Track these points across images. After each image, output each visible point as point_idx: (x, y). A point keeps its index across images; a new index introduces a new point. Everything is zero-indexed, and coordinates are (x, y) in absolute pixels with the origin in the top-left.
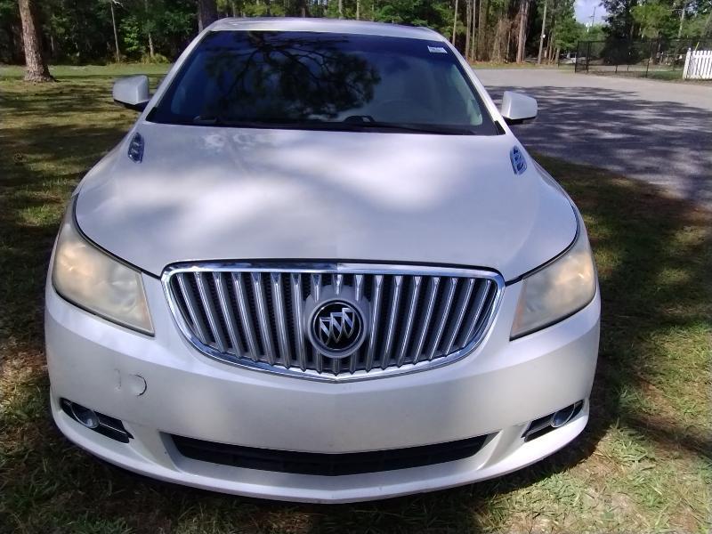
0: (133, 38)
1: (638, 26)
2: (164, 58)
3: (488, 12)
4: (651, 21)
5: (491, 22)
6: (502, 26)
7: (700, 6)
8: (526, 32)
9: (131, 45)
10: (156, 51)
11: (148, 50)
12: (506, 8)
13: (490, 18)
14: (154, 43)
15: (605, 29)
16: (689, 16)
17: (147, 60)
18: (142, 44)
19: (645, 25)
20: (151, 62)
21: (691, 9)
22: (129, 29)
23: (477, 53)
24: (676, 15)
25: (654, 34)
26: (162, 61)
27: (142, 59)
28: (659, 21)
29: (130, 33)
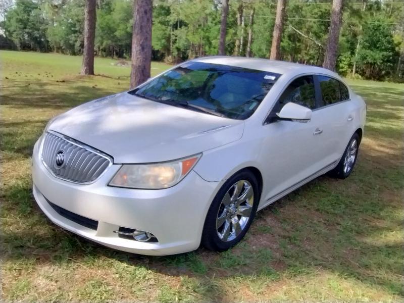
0: (345, 65)
2: (360, 77)
9: (342, 68)
10: (357, 72)
11: (352, 71)
14: (356, 68)
17: (350, 77)
18: (349, 68)
20: (351, 78)
22: (344, 59)
26: (358, 78)
27: (347, 76)
29: (344, 61)
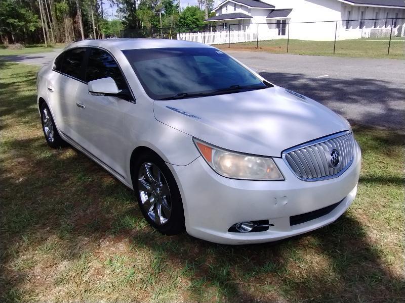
1: (139, 21)
3: (56, 14)
4: (146, 18)
5: (60, 20)
6: (68, 22)
7: (167, 10)
8: (83, 25)
12: (67, 12)
13: (58, 18)
15: (123, 23)
16: (163, 15)
19: (143, 20)
21: (163, 12)
23: (56, 38)
24: (157, 15)
25: (149, 25)
28: (150, 18)
